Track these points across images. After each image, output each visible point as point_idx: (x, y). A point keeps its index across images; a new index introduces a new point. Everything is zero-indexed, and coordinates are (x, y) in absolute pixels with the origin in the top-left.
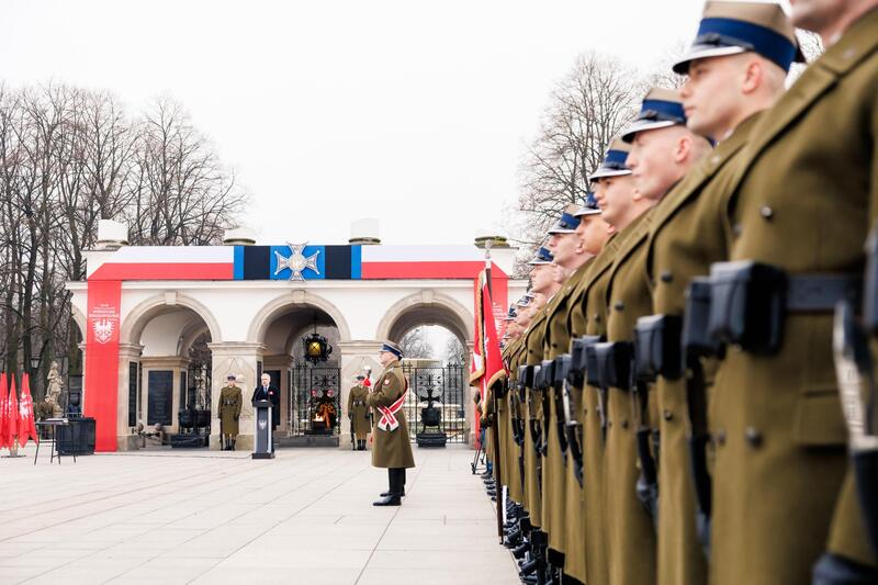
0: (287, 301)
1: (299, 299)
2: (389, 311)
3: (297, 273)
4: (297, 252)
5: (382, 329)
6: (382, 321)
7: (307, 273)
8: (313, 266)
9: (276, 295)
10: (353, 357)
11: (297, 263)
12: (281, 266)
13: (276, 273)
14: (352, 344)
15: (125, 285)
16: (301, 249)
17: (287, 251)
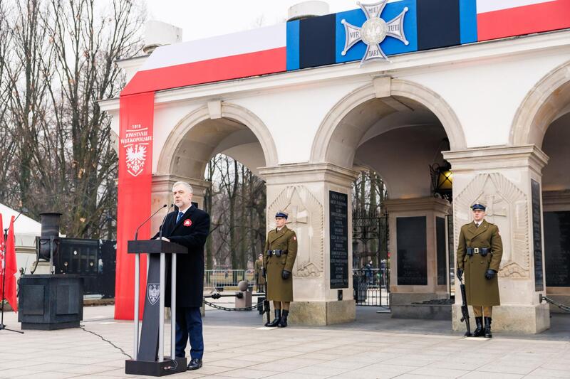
0: (366, 96)
1: (383, 90)
2: (530, 93)
3: (374, 48)
4: (373, 15)
5: (519, 126)
6: (519, 111)
7: (389, 46)
8: (398, 33)
9: (349, 88)
10: (470, 176)
11: (373, 31)
12: (351, 40)
13: (343, 53)
14: (469, 155)
15: (161, 98)
16: (379, 9)
17: (358, 17)
